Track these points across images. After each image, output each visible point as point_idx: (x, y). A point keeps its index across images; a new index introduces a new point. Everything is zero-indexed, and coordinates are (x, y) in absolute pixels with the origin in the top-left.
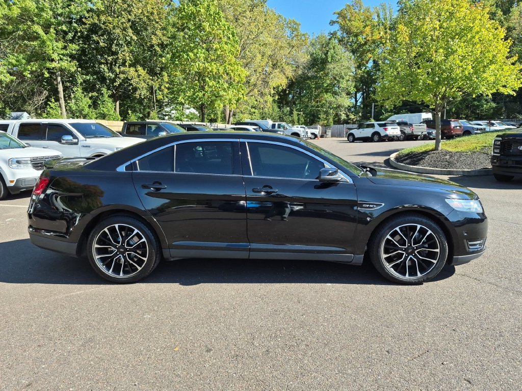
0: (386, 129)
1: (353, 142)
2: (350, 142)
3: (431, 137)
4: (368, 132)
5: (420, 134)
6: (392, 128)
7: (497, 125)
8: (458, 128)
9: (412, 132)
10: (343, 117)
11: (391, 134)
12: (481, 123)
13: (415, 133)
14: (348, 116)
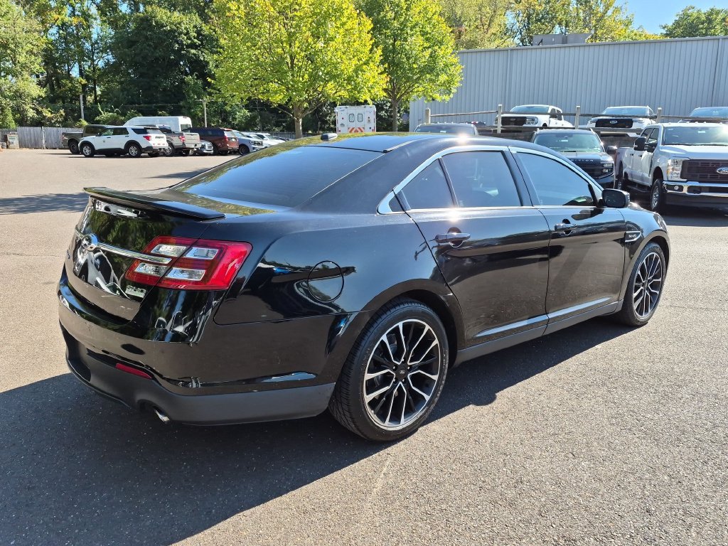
0: (148, 138)
1: (91, 156)
2: (86, 156)
3: (205, 151)
4: (118, 142)
5: (193, 146)
6: (156, 137)
7: (266, 138)
8: (233, 140)
9: (184, 144)
10: (31, 113)
11: (156, 145)
12: (251, 135)
13: (187, 146)
14: (38, 112)
